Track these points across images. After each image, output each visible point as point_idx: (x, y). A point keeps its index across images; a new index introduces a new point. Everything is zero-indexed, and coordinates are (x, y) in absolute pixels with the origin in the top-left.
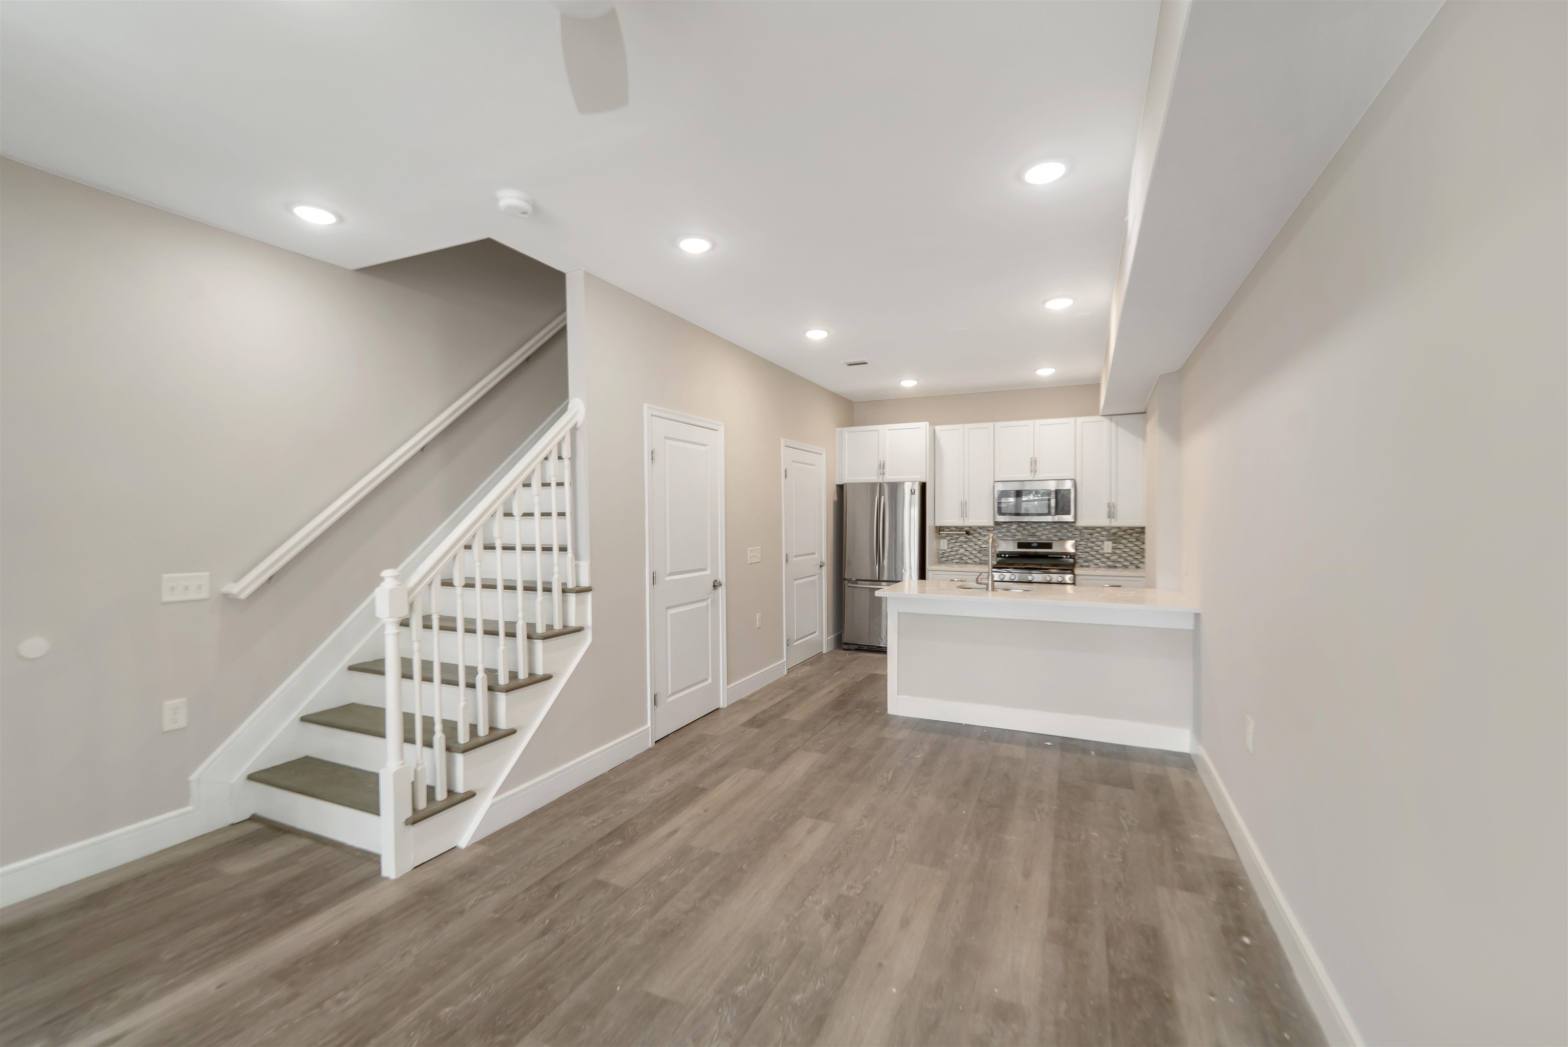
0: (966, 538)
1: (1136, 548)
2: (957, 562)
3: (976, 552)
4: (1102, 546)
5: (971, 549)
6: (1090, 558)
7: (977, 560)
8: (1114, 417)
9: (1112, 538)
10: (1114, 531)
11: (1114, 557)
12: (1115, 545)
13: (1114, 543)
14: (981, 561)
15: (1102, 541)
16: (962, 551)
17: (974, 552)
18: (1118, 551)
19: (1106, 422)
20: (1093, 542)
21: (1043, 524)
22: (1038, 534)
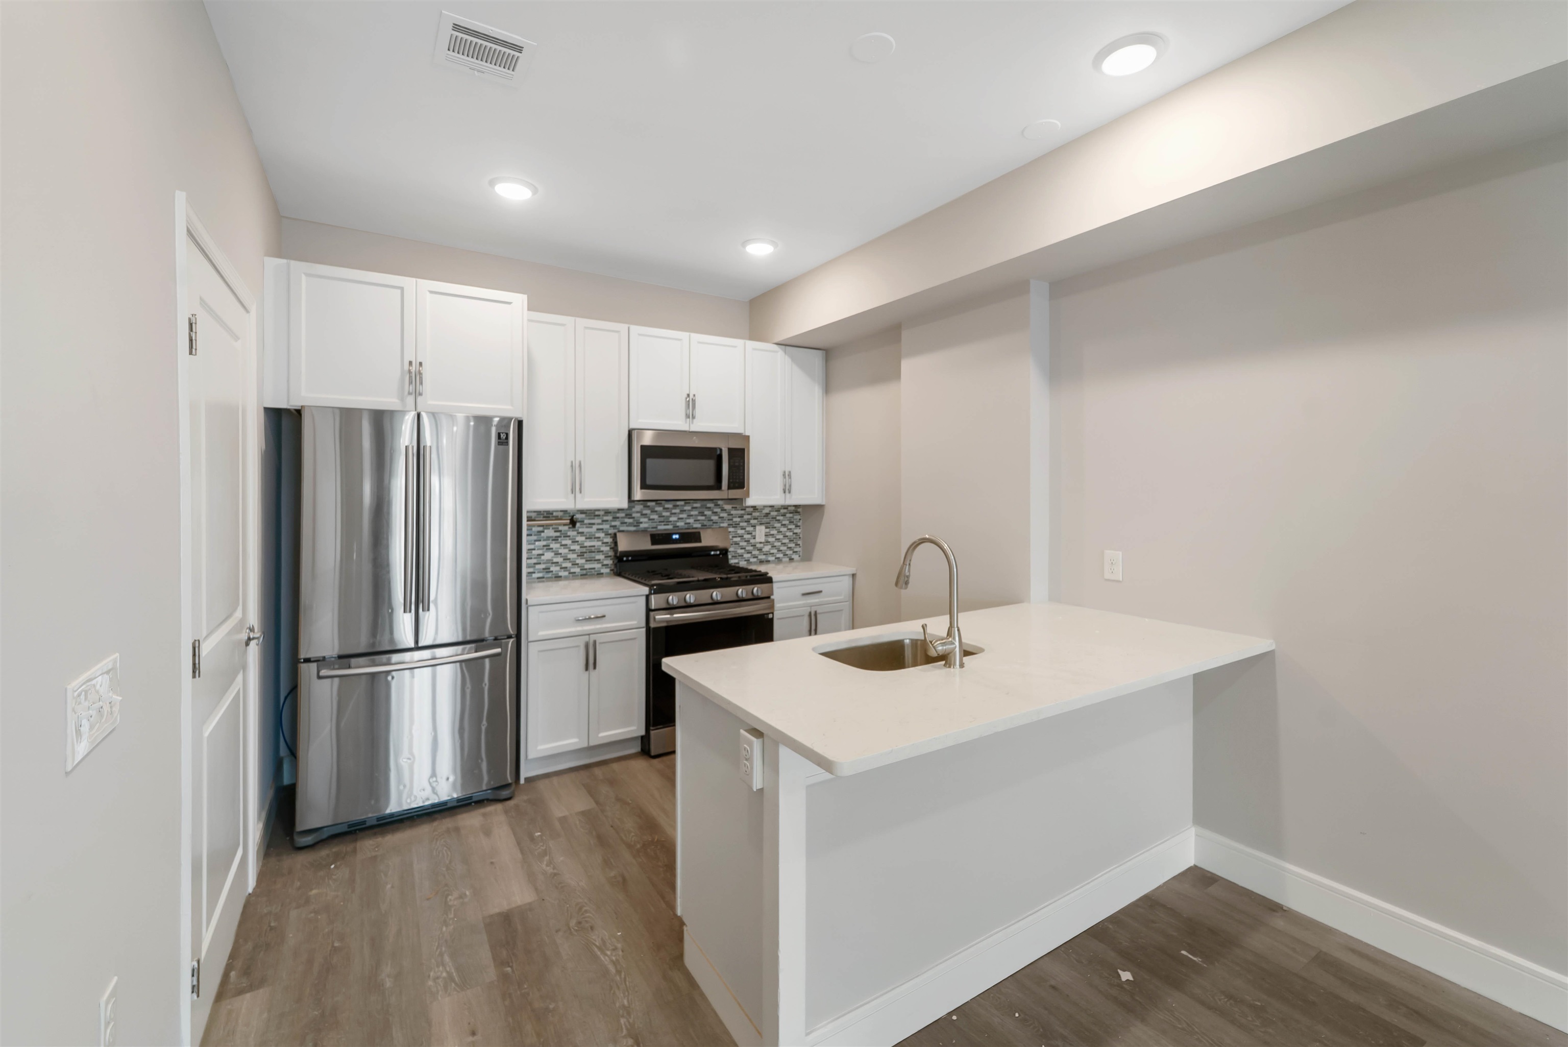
0: (555, 531)
1: (789, 534)
2: (538, 578)
3: (575, 556)
4: (754, 534)
5: (566, 551)
6: (740, 551)
7: (577, 570)
8: (787, 347)
9: (765, 520)
10: (766, 511)
11: (767, 548)
12: (768, 530)
13: (767, 528)
14: (584, 572)
15: (754, 526)
16: (548, 555)
17: (572, 556)
18: (771, 539)
19: (779, 352)
20: (743, 528)
21: (679, 503)
22: (673, 519)
